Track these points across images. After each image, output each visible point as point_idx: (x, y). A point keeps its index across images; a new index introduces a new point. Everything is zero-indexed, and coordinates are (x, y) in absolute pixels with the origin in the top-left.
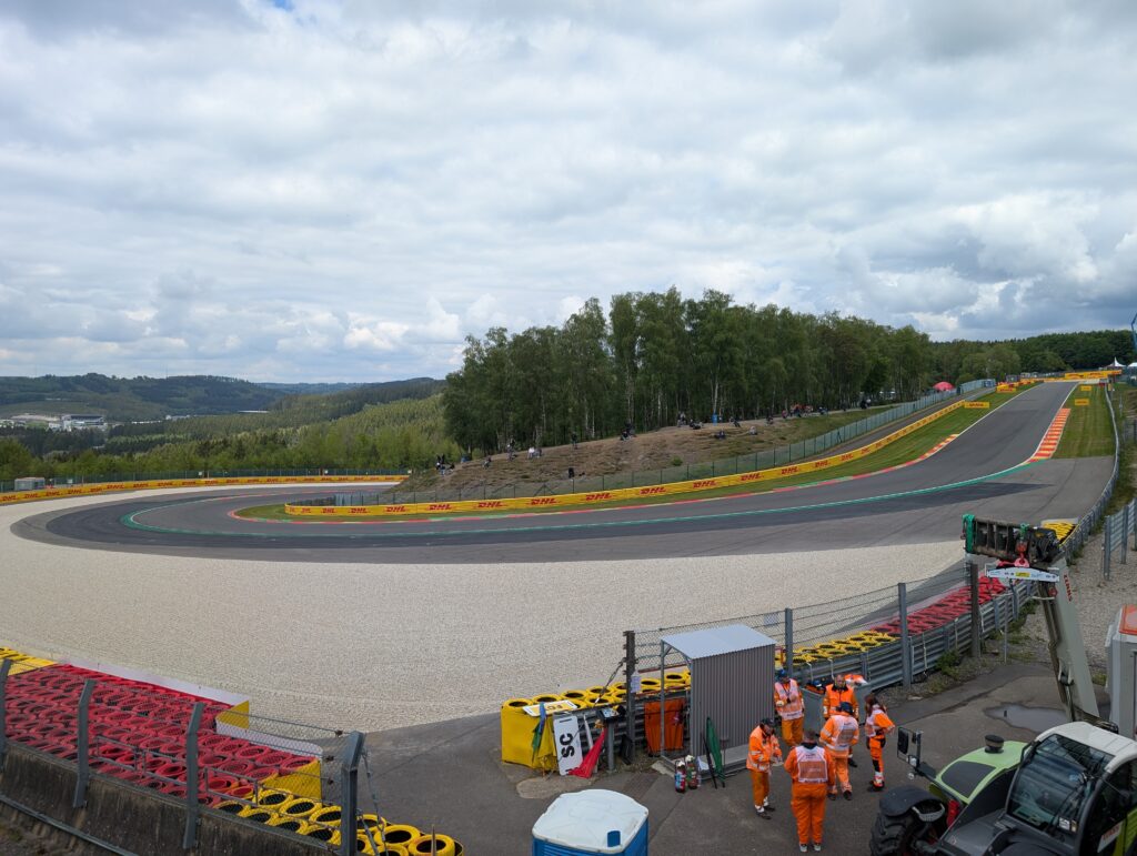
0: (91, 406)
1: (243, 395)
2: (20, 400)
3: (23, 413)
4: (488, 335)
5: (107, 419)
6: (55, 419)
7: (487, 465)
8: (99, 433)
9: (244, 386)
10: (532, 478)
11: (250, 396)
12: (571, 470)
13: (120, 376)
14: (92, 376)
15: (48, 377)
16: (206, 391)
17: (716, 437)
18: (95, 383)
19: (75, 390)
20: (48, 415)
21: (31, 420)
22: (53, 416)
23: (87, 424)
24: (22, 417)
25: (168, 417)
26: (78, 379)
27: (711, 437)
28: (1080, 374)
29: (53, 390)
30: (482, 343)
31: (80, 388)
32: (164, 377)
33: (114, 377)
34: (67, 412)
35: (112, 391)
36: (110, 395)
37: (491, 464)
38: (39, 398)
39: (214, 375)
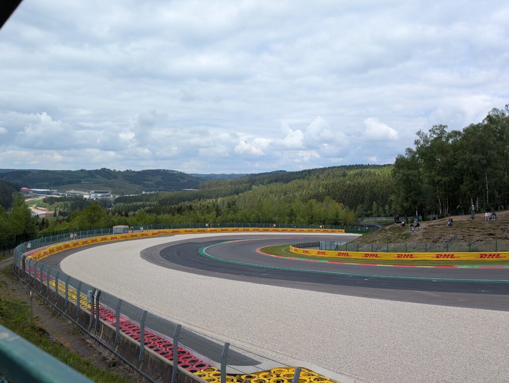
0: (105, 186)
1: (182, 180)
2: (69, 183)
3: (71, 190)
4: (430, 131)
5: (112, 193)
6: (87, 193)
8: (110, 201)
9: (182, 175)
10: (498, 236)
11: (185, 181)
13: (117, 170)
14: (104, 170)
15: (82, 170)
16: (162, 178)
18: (105, 173)
19: (95, 177)
20: (83, 191)
21: (75, 193)
22: (85, 192)
23: (102, 196)
24: (70, 192)
25: (144, 193)
26: (97, 171)
29: (85, 177)
30: (428, 136)
31: (98, 176)
33: (115, 170)
34: (93, 190)
35: (114, 178)
36: (113, 180)
37: (453, 224)
38: (79, 182)
39: (166, 169)
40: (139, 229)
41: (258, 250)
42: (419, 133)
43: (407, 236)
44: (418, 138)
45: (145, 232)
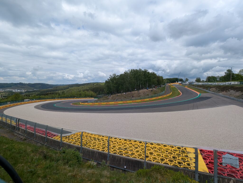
0: (21, 88)
1: (48, 86)
2: (7, 87)
4: (113, 75)
5: (24, 90)
6: (14, 90)
8: (23, 92)
9: (48, 85)
10: (127, 98)
11: (49, 86)
13: (25, 83)
15: (12, 83)
16: (41, 86)
18: (21, 84)
19: (17, 85)
20: (12, 89)
21: (9, 90)
23: (20, 91)
24: (7, 90)
25: (35, 90)
26: (18, 84)
27: (150, 91)
29: (13, 85)
31: (18, 85)
32: (34, 83)
34: (16, 89)
35: (24, 85)
36: (24, 86)
37: (118, 95)
38: (11, 87)
40: (34, 100)
41: (71, 104)
42: (110, 75)
43: (108, 99)
44: (110, 76)
45: (36, 101)
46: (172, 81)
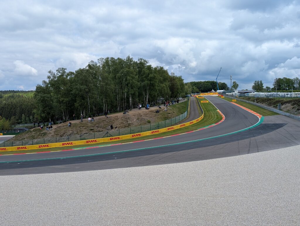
4: (57, 71)
7: (70, 126)
10: (95, 130)
12: (112, 126)
17: (156, 112)
27: (155, 112)
28: (205, 93)
30: (56, 74)
37: (71, 125)
42: (50, 72)
43: (45, 134)
44: (49, 74)
46: (202, 89)
